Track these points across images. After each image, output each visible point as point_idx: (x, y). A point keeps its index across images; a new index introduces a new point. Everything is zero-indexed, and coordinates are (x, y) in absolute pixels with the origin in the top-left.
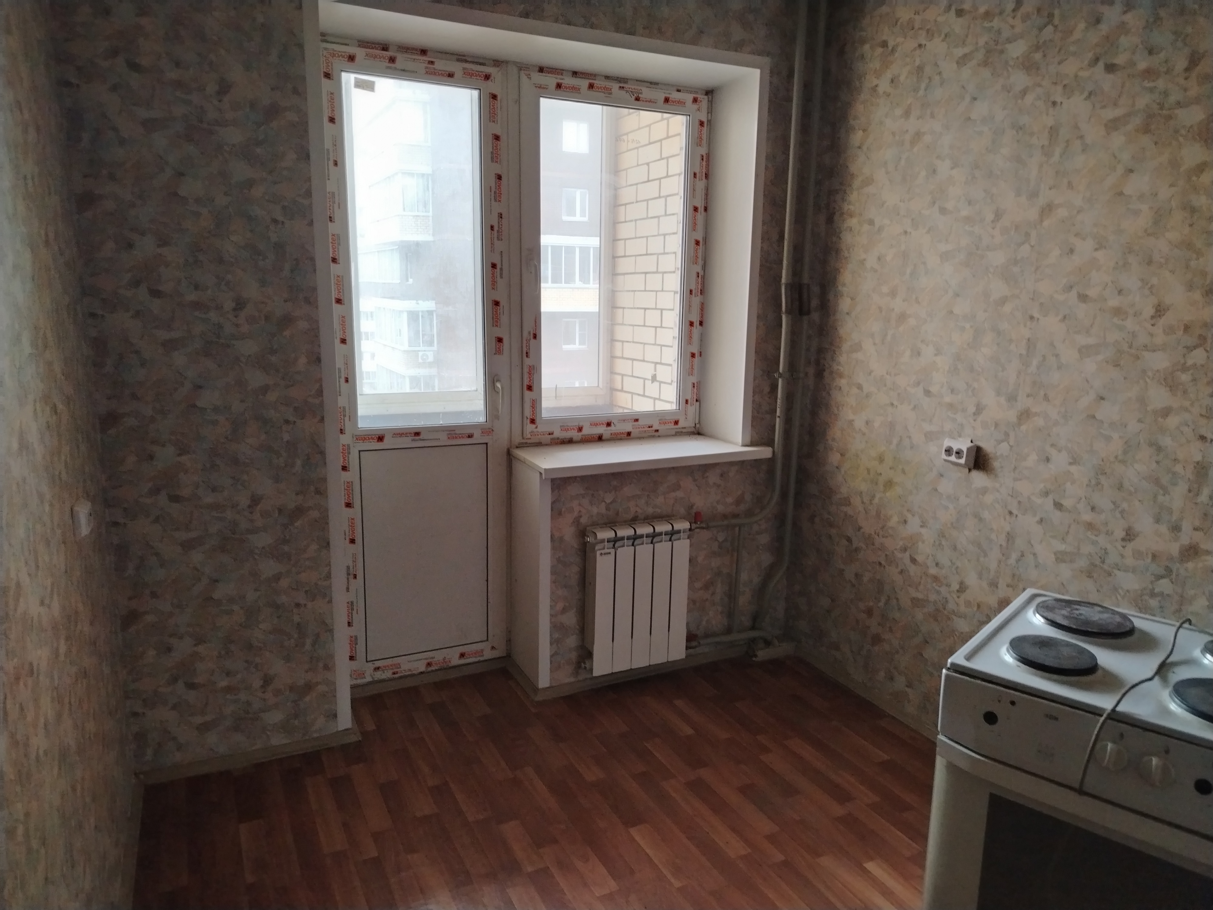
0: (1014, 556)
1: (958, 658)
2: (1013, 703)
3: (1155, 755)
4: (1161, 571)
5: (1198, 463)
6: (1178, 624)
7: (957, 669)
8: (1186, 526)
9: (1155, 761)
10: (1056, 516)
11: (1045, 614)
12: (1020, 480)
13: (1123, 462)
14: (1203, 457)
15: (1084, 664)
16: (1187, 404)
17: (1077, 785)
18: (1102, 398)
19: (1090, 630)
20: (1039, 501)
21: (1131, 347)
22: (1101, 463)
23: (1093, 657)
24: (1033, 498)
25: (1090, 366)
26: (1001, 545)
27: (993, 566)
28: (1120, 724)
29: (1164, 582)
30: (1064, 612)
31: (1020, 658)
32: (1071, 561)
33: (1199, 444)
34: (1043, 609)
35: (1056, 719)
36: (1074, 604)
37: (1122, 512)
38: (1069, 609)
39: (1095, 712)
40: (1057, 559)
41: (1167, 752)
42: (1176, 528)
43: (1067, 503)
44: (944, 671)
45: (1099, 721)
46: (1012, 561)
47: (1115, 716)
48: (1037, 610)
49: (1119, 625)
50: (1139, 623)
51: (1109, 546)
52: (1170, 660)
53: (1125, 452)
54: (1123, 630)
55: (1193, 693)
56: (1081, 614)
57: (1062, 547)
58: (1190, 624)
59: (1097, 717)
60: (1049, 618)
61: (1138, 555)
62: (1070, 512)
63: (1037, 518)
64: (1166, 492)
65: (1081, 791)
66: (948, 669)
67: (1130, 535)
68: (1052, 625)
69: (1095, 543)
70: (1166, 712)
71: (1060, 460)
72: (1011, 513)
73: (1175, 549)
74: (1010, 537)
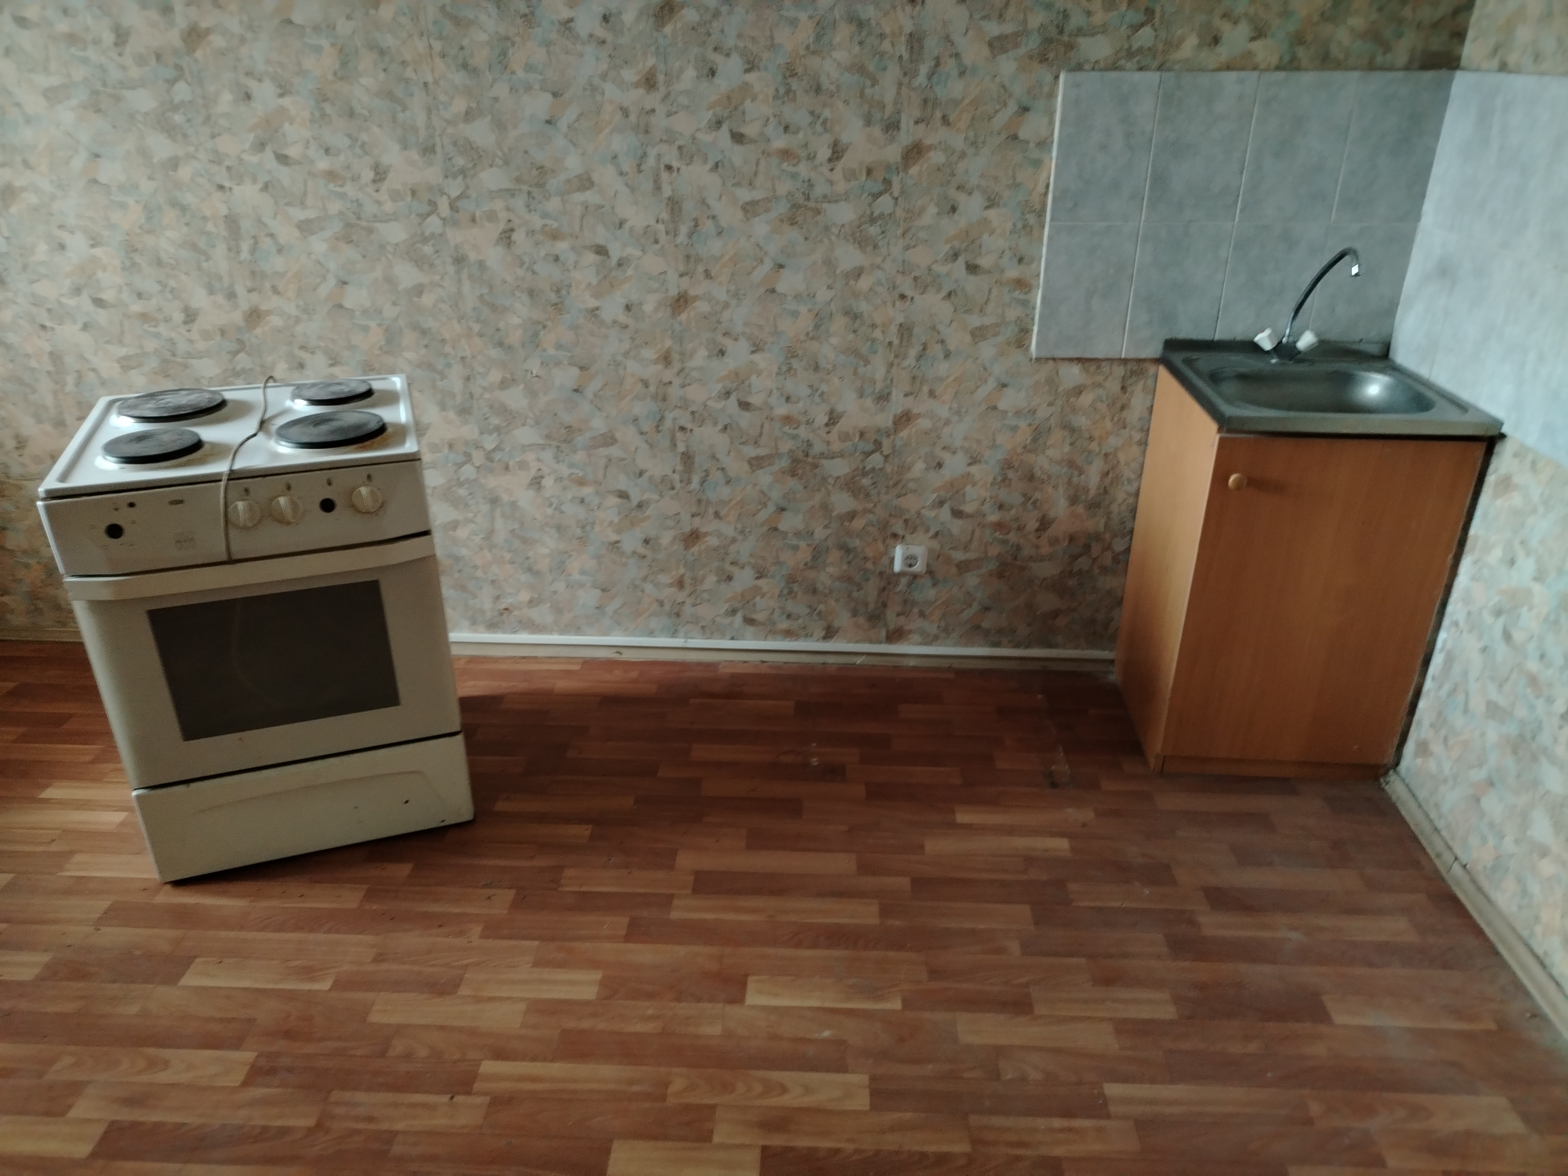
0: (70, 380)
1: (51, 482)
2: (132, 505)
3: (280, 496)
4: (234, 347)
5: (226, 217)
6: (262, 385)
7: (52, 495)
8: (240, 290)
9: (282, 500)
10: (101, 316)
11: (130, 413)
12: (38, 281)
13: (150, 232)
14: (229, 209)
15: (188, 441)
16: (191, 149)
17: (224, 558)
18: (97, 156)
19: (182, 413)
20: (72, 302)
21: (105, 85)
22: (127, 238)
23: (196, 435)
24: (64, 300)
25: (66, 115)
26: (48, 372)
27: (49, 400)
28: (240, 481)
29: (242, 356)
30: (149, 406)
31: (120, 459)
32: (140, 365)
33: (219, 195)
34: (126, 410)
35: (181, 502)
36: (157, 396)
37: (172, 291)
38: (154, 402)
39: (213, 479)
40: (122, 367)
41: (289, 488)
42: (231, 295)
43: (108, 296)
44: (40, 504)
45: (220, 486)
46: (70, 387)
47: (234, 476)
48: (120, 413)
49: (210, 400)
50: (228, 396)
51: (173, 335)
52: (268, 415)
53: (149, 219)
54: (215, 404)
55: (295, 431)
56: (168, 403)
57: (123, 351)
58: (275, 381)
59: (218, 483)
60: (136, 415)
61: (206, 335)
62: (115, 306)
63: (79, 325)
64: (208, 258)
65: (231, 561)
66: (44, 499)
67: (190, 316)
68: (144, 422)
69: (157, 336)
70: (277, 455)
71: (78, 244)
72: (43, 327)
73: (238, 317)
74: (56, 357)
